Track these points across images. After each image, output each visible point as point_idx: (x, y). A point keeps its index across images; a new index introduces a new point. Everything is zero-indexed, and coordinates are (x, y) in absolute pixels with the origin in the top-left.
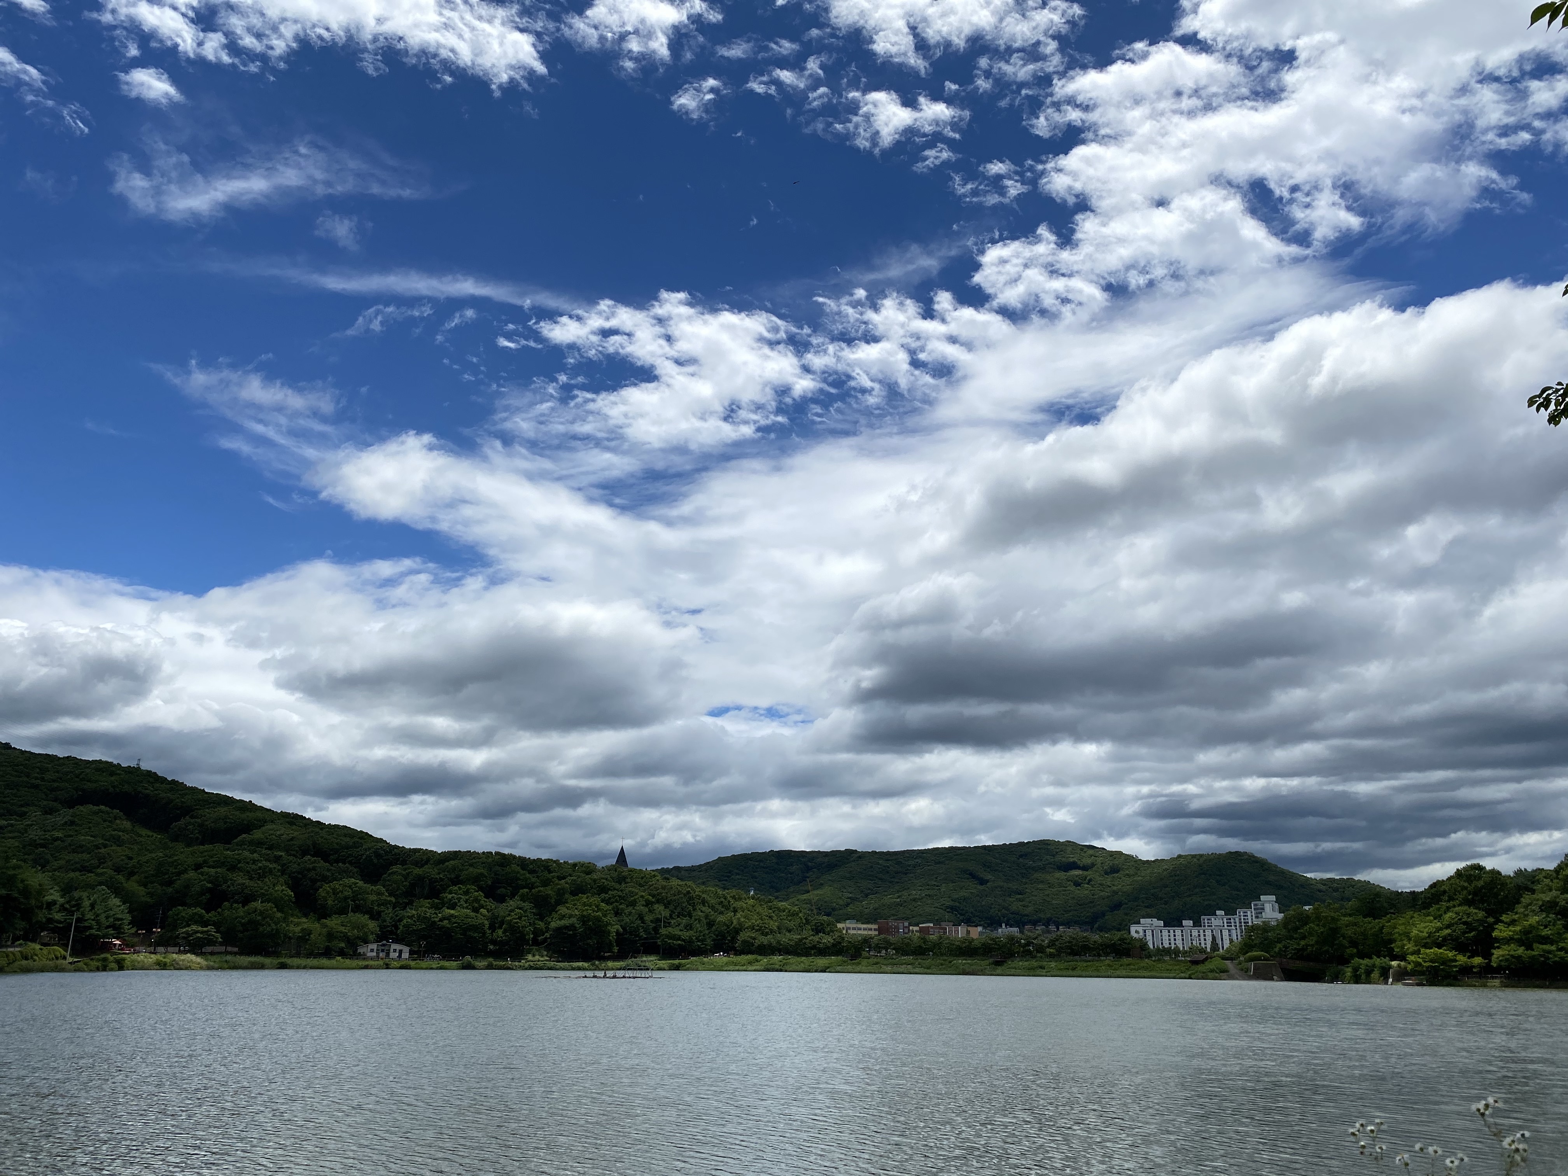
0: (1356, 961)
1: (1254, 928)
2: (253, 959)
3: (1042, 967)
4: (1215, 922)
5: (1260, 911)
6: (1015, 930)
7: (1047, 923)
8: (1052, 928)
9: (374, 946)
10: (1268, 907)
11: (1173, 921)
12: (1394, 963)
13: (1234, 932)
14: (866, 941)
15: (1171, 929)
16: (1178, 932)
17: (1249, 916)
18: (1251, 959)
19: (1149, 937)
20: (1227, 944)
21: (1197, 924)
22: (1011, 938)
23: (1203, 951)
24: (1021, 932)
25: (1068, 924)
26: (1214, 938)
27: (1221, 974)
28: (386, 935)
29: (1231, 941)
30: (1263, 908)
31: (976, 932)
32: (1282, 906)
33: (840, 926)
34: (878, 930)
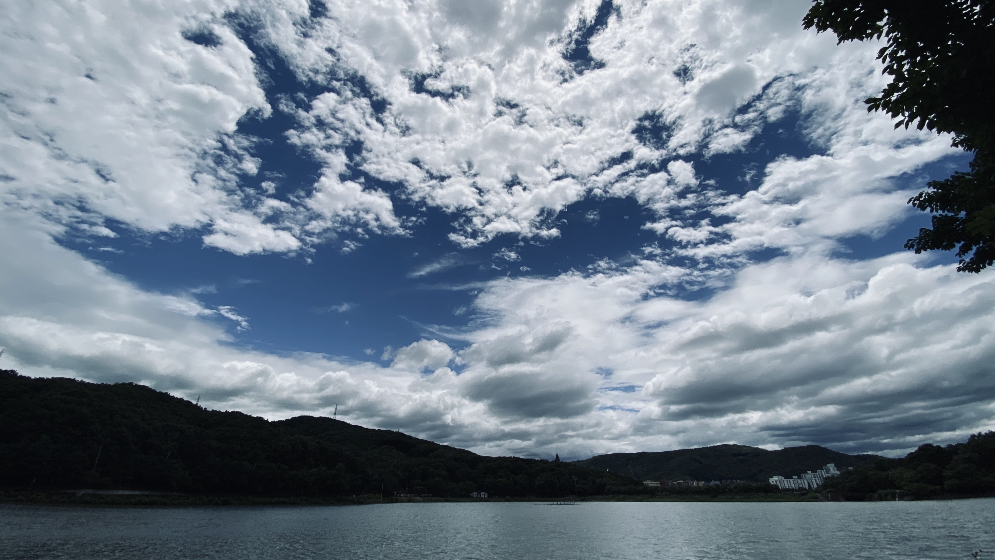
0: (880, 491)
1: (827, 478)
3: (733, 498)
4: (808, 476)
5: (828, 471)
6: (718, 482)
7: (732, 479)
8: (734, 481)
9: (476, 493)
10: (832, 469)
11: (788, 476)
12: (898, 491)
13: (818, 481)
14: (656, 488)
15: (788, 480)
16: (791, 481)
17: (824, 473)
18: (829, 492)
19: (778, 484)
20: (815, 486)
21: (800, 477)
22: (717, 486)
23: (805, 489)
24: (721, 483)
25: (741, 479)
26: (809, 483)
27: (815, 499)
28: (479, 489)
29: (817, 484)
30: (829, 470)
31: (701, 484)
32: (838, 467)
33: (645, 483)
34: (661, 484)
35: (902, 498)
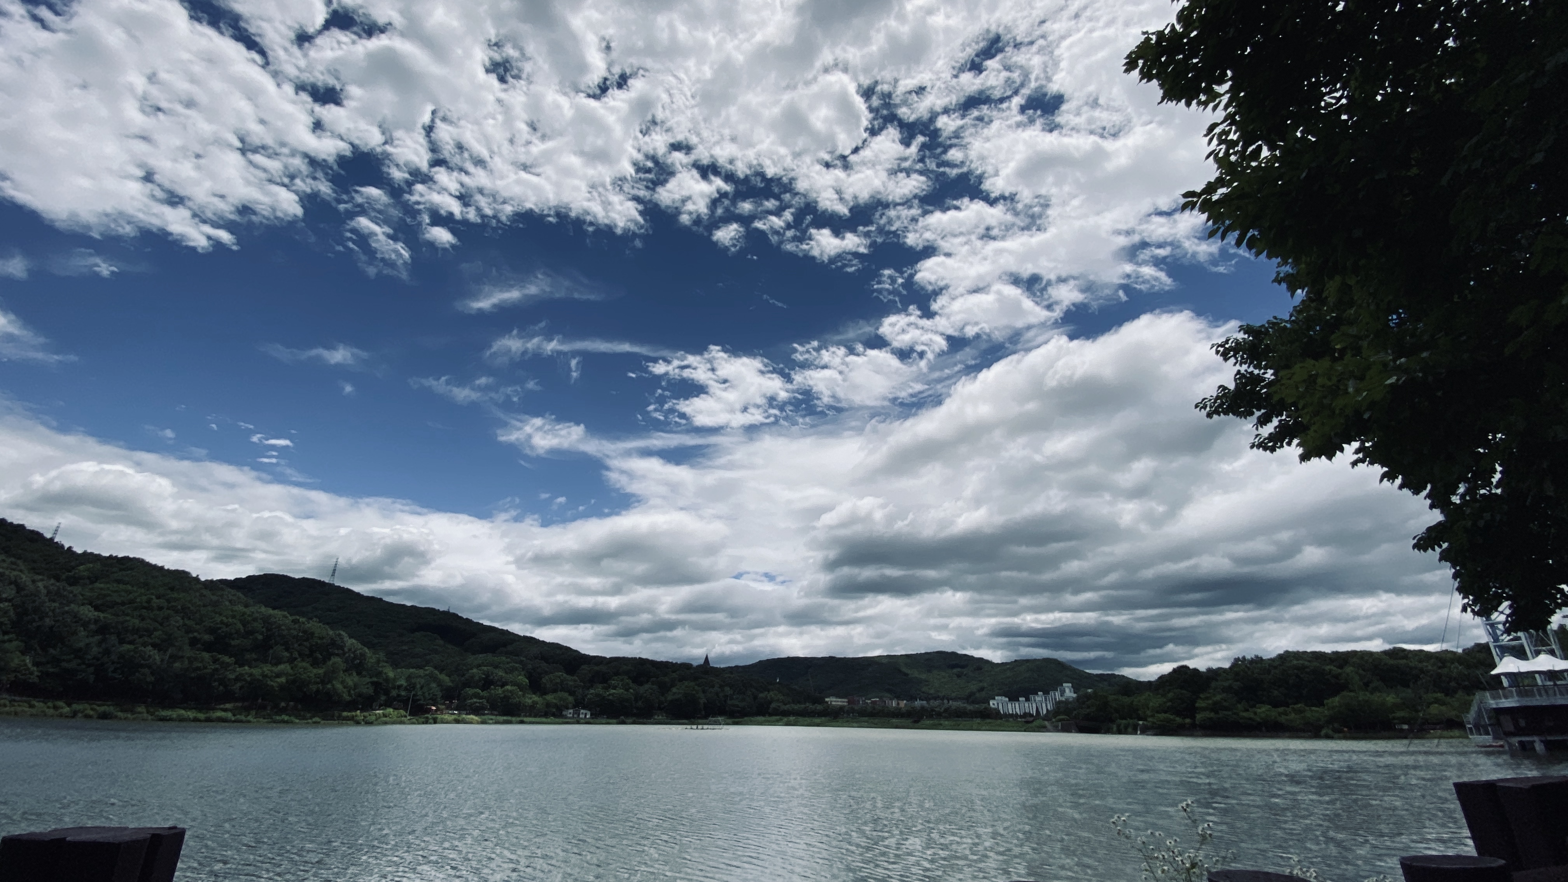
0: (1119, 721)
1: (1060, 702)
2: (505, 718)
3: (941, 724)
4: (1038, 699)
5: (1063, 693)
6: (924, 703)
8: (946, 701)
9: (571, 711)
10: (1067, 691)
11: (1013, 698)
12: (1141, 722)
13: (1049, 704)
14: (842, 708)
15: (1013, 703)
16: (1017, 704)
17: (1057, 695)
18: (1060, 720)
19: (1001, 707)
20: (1045, 712)
21: (1028, 700)
22: (923, 708)
23: (1032, 716)
24: (928, 703)
25: (954, 699)
26: (1037, 708)
27: (1042, 729)
28: (579, 704)
29: (1047, 710)
30: (1065, 691)
31: (903, 703)
32: (1076, 689)
33: (827, 700)
34: (848, 702)
35: (1145, 731)
